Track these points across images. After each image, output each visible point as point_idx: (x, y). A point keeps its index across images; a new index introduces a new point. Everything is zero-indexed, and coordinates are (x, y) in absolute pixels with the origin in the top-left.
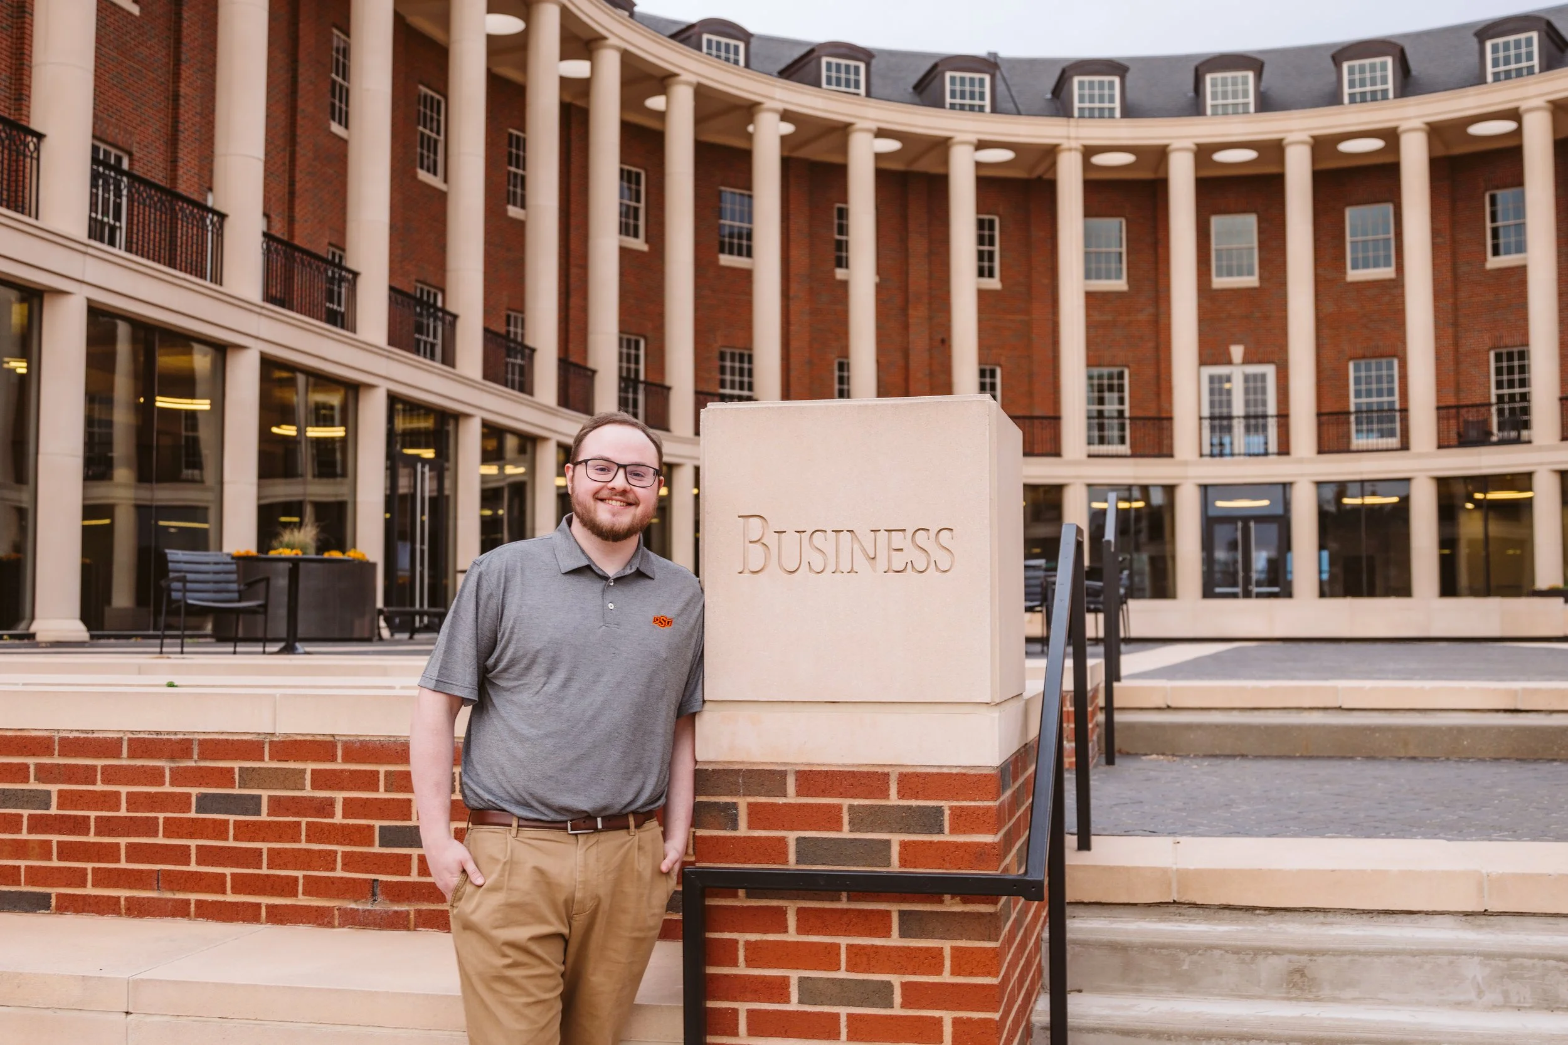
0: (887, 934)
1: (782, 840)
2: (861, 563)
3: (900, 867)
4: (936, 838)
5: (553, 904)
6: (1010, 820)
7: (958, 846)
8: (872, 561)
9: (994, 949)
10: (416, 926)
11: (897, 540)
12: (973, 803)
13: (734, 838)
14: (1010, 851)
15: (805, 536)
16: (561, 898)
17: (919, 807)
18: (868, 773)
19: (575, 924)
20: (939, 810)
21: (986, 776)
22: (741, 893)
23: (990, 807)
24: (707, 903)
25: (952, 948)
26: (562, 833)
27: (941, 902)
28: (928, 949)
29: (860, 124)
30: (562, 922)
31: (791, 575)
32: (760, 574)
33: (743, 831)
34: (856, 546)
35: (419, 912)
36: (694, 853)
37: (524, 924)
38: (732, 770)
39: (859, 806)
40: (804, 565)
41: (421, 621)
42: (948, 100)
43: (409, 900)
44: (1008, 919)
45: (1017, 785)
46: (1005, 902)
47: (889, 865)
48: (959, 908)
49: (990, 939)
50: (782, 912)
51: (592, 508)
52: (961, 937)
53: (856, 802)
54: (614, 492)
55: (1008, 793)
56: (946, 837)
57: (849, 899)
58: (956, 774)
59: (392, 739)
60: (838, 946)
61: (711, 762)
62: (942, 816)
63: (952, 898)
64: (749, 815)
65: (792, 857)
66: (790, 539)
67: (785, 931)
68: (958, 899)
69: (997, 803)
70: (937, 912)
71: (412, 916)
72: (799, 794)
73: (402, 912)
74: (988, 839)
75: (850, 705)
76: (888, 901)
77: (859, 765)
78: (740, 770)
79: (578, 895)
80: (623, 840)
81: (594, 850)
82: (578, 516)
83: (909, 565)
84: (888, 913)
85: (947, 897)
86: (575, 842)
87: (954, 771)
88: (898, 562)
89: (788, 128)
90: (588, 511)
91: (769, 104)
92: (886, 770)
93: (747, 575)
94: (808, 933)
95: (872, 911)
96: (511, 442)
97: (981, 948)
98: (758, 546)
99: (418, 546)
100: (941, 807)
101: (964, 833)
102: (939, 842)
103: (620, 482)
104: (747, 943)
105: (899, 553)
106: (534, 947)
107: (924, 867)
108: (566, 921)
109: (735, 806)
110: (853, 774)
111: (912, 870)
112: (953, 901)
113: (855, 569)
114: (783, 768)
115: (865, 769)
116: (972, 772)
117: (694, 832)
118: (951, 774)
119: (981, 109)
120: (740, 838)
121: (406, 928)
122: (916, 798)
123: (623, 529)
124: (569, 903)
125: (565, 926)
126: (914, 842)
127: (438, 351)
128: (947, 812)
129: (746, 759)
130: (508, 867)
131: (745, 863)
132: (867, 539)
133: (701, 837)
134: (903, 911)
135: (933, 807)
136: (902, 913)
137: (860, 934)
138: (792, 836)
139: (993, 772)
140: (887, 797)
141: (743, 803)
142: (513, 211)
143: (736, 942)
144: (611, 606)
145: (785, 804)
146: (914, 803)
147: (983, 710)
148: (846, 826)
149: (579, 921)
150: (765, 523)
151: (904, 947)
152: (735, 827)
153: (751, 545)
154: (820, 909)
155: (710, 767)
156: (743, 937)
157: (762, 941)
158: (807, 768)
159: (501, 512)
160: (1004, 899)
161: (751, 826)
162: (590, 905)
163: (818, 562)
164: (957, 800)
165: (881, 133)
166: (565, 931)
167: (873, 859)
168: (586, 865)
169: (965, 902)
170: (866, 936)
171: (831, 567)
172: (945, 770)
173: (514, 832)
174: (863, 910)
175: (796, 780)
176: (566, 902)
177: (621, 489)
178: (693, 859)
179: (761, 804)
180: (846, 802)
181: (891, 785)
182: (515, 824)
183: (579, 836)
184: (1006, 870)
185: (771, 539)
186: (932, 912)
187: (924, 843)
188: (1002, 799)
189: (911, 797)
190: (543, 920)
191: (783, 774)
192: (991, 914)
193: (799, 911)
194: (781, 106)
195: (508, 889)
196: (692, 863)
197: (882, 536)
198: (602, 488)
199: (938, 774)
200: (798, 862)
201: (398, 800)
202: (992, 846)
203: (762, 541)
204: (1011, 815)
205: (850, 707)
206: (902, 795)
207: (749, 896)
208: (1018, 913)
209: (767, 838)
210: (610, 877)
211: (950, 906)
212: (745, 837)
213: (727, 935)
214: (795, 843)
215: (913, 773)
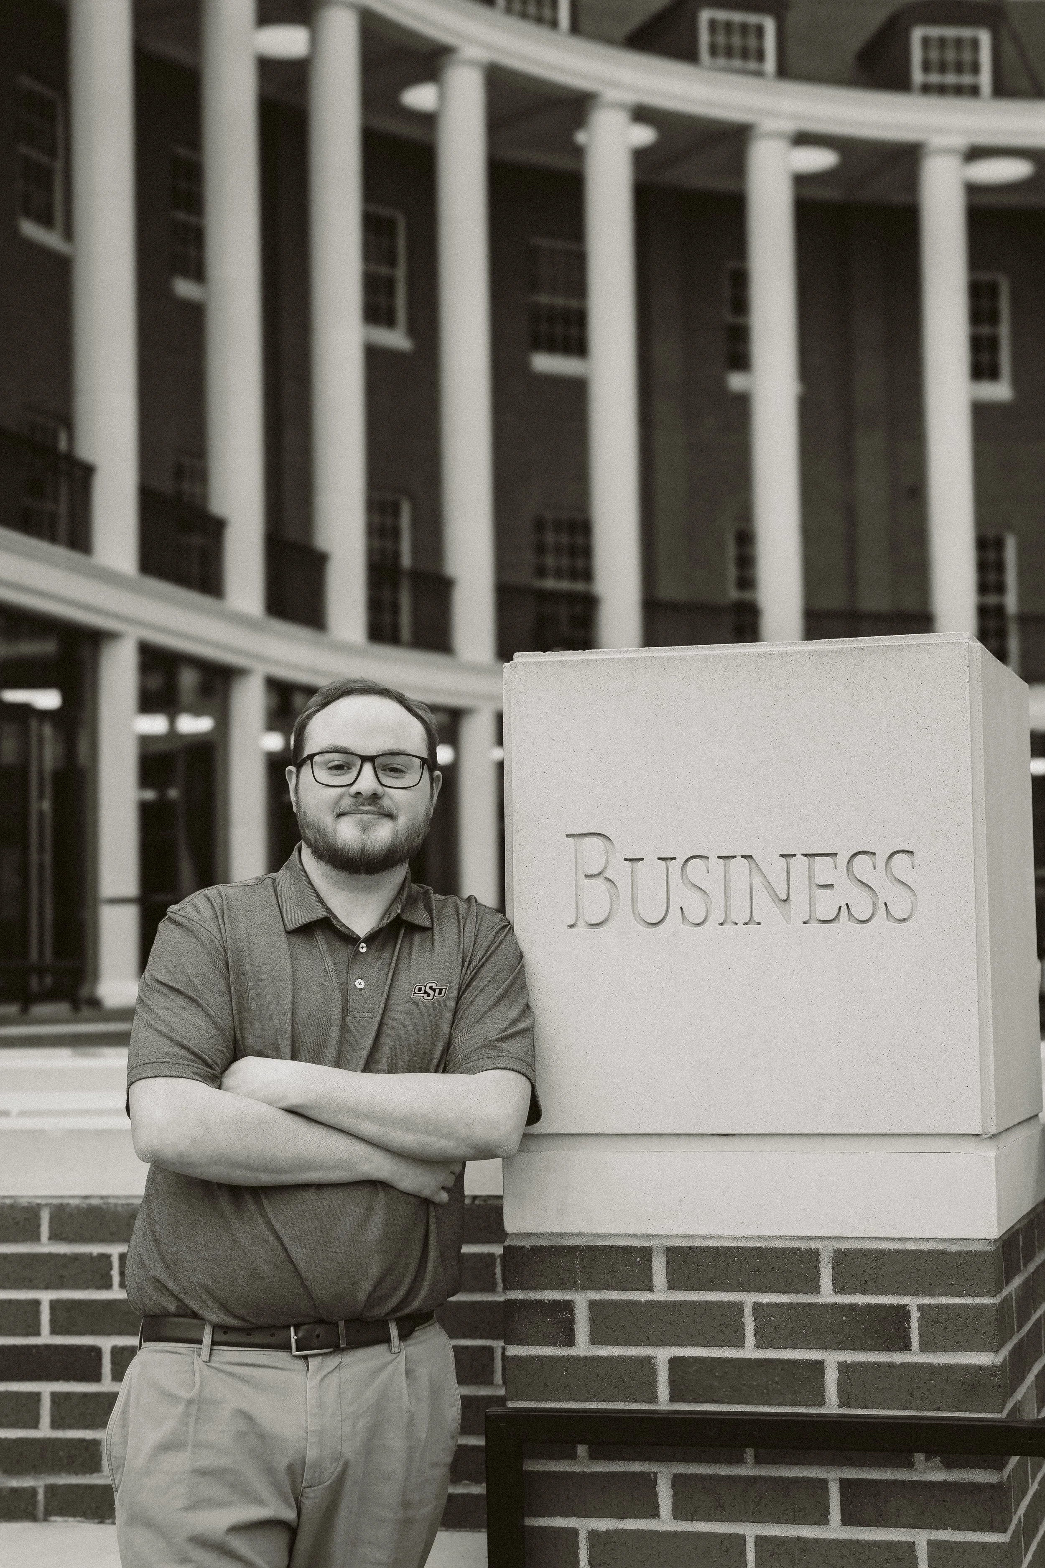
0: (823, 1519)
1: (648, 1363)
2: (765, 907)
3: (840, 1406)
4: (898, 1358)
5: (270, 1470)
6: (1020, 1327)
7: (933, 1370)
8: (783, 905)
9: (999, 1545)
10: (49, 1513)
11: (824, 870)
12: (957, 1301)
13: (569, 1359)
14: (1023, 1378)
15: (675, 866)
16: (281, 1463)
17: (868, 1306)
18: (784, 1250)
19: (307, 1504)
20: (902, 1312)
21: (976, 1254)
22: (582, 1450)
23: (985, 1307)
24: (525, 1468)
25: (930, 1543)
26: (282, 1355)
27: (910, 1465)
28: (890, 1544)
29: (767, 124)
30: (285, 1501)
31: (652, 930)
32: (604, 928)
33: (582, 1347)
34: (757, 880)
35: (51, 1490)
36: (505, 1383)
37: (221, 1505)
38: (564, 1247)
39: (769, 1305)
40: (675, 912)
41: (41, 981)
42: (918, 76)
43: (35, 1469)
44: (1024, 1494)
45: (1032, 1267)
46: (1016, 1467)
47: (822, 1403)
48: (938, 1476)
49: (993, 1529)
50: (649, 1482)
51: (330, 830)
52: (942, 1525)
53: (766, 1298)
54: (360, 800)
55: (1017, 1281)
56: (915, 1357)
57: (759, 1461)
58: (929, 1252)
59: (8, 1201)
60: (742, 1539)
61: (528, 1235)
62: (908, 1322)
63: (927, 1459)
64: (593, 1321)
65: (663, 1391)
66: (650, 871)
67: (654, 1513)
68: (938, 1460)
69: (996, 1300)
70: (903, 1482)
71: (41, 1497)
72: (672, 1286)
73: (24, 1490)
74: (984, 1359)
75: (753, 1141)
76: (821, 1463)
77: (769, 1238)
78: (576, 1248)
79: (312, 1454)
80: (383, 1360)
81: (334, 1379)
82: (310, 845)
83: (844, 909)
84: (823, 1484)
85: (920, 1457)
86: (304, 1367)
87: (925, 1247)
88: (826, 905)
89: (644, 135)
90: (323, 834)
91: (610, 94)
92: (813, 1245)
93: (581, 929)
94: (691, 1517)
95: (796, 1480)
96: (188, 679)
97: (977, 1543)
98: (599, 882)
99: (34, 857)
100: (905, 1306)
101: (945, 1349)
102: (903, 1365)
103: (367, 781)
104: (593, 1535)
105: (827, 892)
106: (239, 1544)
107: (879, 1406)
108: (292, 1500)
109: (568, 1306)
110: (760, 1251)
111: (859, 1412)
112: (930, 1464)
113: (756, 918)
114: (646, 1244)
115: (780, 1244)
116: (954, 1248)
117: (504, 1349)
118: (921, 1251)
119: (974, 91)
120: (578, 1359)
121: (31, 1517)
122: (864, 1292)
123: (380, 851)
124: (295, 1471)
125: (289, 1506)
126: (862, 1364)
127: (63, 526)
128: (915, 1315)
129: (586, 1230)
130: (194, 1409)
131: (587, 1400)
132: (775, 869)
133: (515, 1358)
134: (848, 1480)
135: (892, 1306)
136: (845, 1484)
137: (778, 1520)
138: (662, 1355)
139: (989, 1248)
140: (816, 1289)
141: (581, 1300)
142: (184, 288)
143: (575, 1532)
144: (360, 984)
145: (650, 1303)
146: (859, 1299)
147: (970, 1146)
148: (750, 1339)
149: (313, 1500)
150: (608, 843)
151: (850, 1541)
152: (570, 1341)
153: (586, 881)
154: (710, 1476)
155: (527, 1244)
156: (585, 1525)
157: (617, 1532)
158: (685, 1243)
159: (173, 793)
160: (1014, 1460)
161: (594, 1340)
162: (331, 1471)
163: (696, 910)
164: (932, 1295)
165: (803, 139)
166: (289, 1515)
167: (795, 1392)
168: (321, 1405)
169: (948, 1465)
170: (787, 1522)
171: (717, 915)
172: (911, 1246)
173: (205, 1352)
174: (781, 1478)
175: (668, 1263)
176: (290, 1469)
177: (370, 793)
178: (502, 1392)
179: (612, 1302)
180: (749, 1299)
181: (822, 1270)
182: (207, 1339)
183: (310, 1360)
184: (1016, 1409)
185: (619, 871)
186: (895, 1482)
187: (878, 1365)
188: (1005, 1292)
189: (853, 1291)
190: (251, 1498)
191: (646, 1253)
192: (992, 1485)
193: (677, 1481)
194: (632, 98)
195: (194, 1446)
196: (501, 1401)
197: (799, 864)
198: (341, 797)
199: (898, 1251)
200: (673, 1399)
201: (19, 1302)
202: (991, 1371)
203: (606, 875)
204: (1023, 1318)
205: (753, 1143)
206: (839, 1287)
207: (594, 1456)
208: (1040, 1484)
209: (622, 1359)
210: (361, 1423)
211: (924, 1472)
212: (586, 1358)
213: (559, 1522)
214: (667, 1365)
215: (857, 1251)
